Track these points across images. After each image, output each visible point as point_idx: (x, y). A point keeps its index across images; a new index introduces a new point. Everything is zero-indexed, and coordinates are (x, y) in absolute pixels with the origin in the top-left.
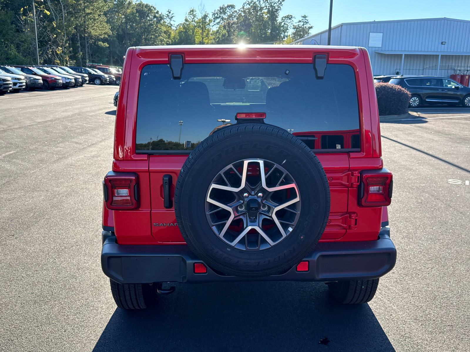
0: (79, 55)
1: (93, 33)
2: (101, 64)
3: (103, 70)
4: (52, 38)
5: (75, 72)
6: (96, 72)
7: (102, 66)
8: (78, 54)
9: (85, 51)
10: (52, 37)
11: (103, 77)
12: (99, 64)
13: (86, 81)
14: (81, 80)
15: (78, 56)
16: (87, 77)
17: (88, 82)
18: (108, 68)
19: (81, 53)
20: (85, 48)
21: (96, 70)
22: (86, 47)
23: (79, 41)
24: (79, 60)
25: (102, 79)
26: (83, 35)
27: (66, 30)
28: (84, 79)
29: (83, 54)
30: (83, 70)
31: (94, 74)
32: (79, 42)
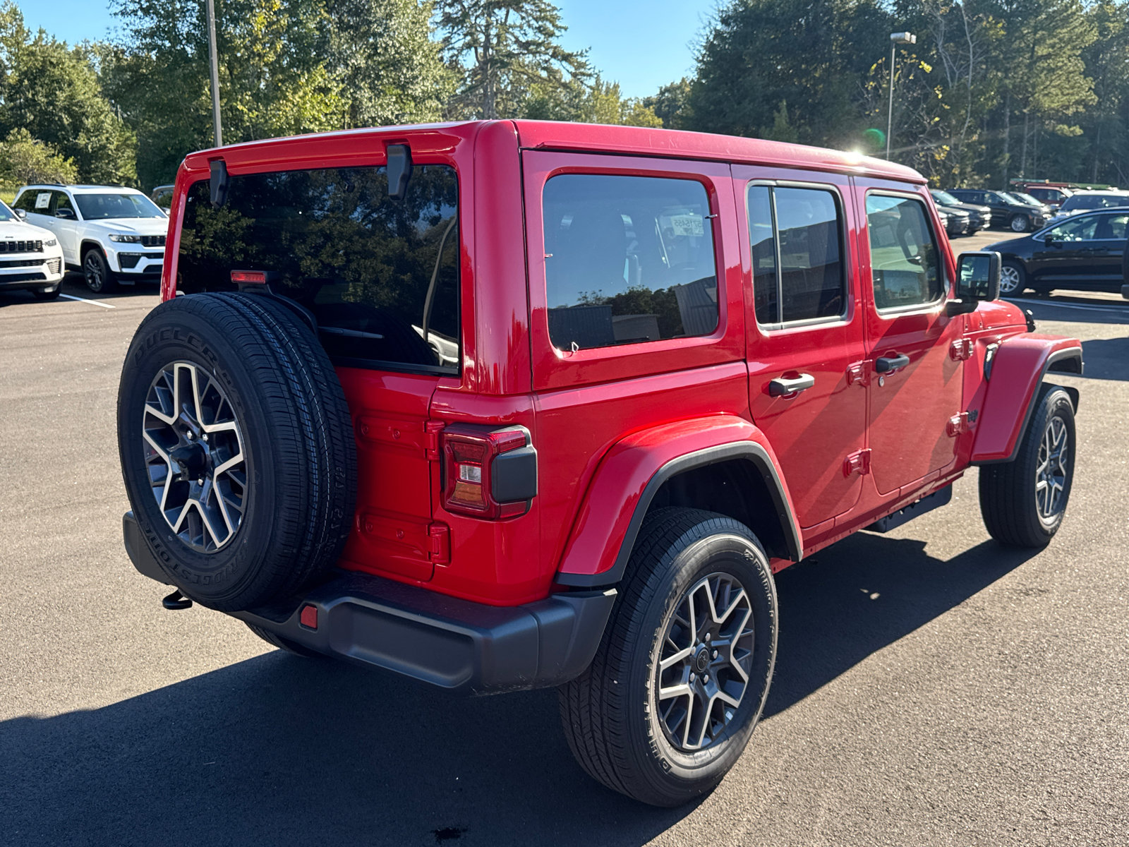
0: (1001, 161)
1: (1046, 103)
2: (1047, 181)
3: (1041, 195)
4: (927, 125)
5: (961, 203)
6: (1021, 200)
7: (1047, 185)
8: (999, 159)
9: (1021, 149)
10: (929, 123)
11: (1033, 211)
12: (1042, 181)
13: (983, 222)
14: (967, 221)
15: (997, 164)
16: (986, 213)
17: (986, 226)
18: (1058, 189)
19: (1007, 155)
20: (1022, 142)
21: (1026, 196)
22: (1025, 141)
23: (1006, 127)
24: (1000, 172)
25: (1031, 217)
26: (1016, 112)
27: (973, 103)
28: (979, 218)
29: (1011, 157)
30: (987, 196)
31: (1013, 207)
32: (1007, 130)
